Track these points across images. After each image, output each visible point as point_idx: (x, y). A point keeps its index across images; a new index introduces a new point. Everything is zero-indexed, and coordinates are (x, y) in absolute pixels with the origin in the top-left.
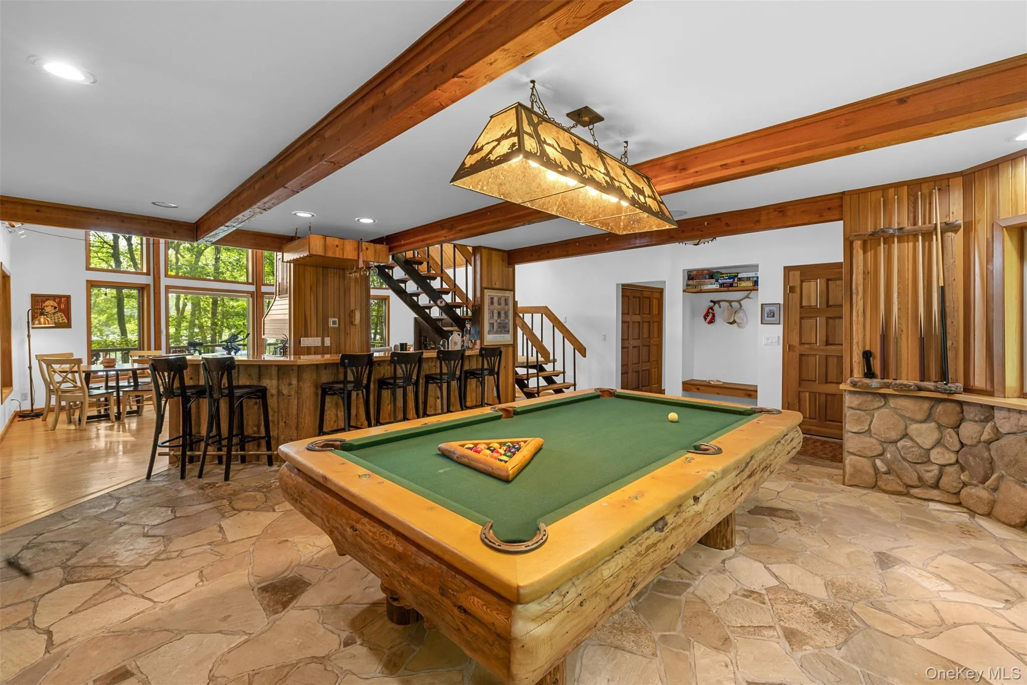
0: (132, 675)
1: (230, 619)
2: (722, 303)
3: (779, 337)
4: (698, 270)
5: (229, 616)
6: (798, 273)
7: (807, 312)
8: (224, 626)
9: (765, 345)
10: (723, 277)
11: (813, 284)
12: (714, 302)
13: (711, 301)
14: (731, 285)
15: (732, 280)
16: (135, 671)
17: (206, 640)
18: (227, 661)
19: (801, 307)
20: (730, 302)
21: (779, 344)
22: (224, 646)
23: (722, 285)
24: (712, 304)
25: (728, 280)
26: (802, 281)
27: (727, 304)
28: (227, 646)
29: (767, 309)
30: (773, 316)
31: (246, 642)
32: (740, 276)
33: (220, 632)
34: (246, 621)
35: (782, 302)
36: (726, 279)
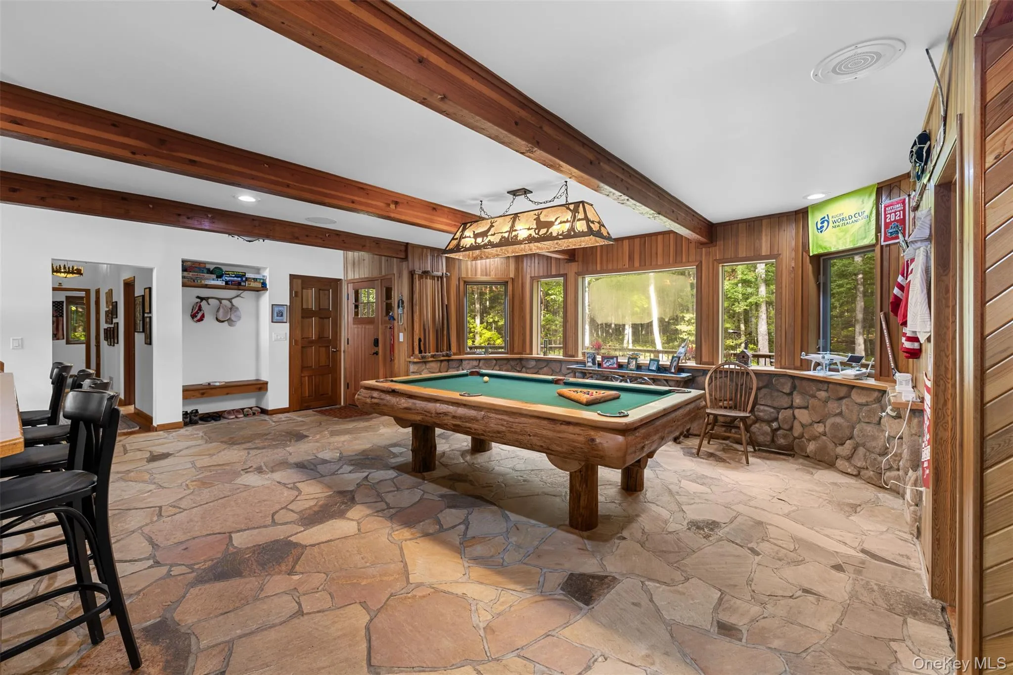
0: (718, 622)
1: (635, 601)
2: (210, 301)
3: (286, 333)
4: (194, 262)
5: (633, 604)
6: (300, 281)
7: (307, 314)
8: (645, 601)
9: (275, 341)
10: (229, 274)
11: (310, 291)
12: (202, 299)
13: (198, 297)
14: (239, 284)
15: (239, 279)
16: (715, 623)
17: (663, 603)
18: (671, 579)
19: (303, 309)
20: (220, 300)
21: (286, 340)
22: (661, 589)
23: (227, 283)
24: (199, 300)
25: (235, 279)
26: (303, 288)
27: (217, 302)
28: (659, 587)
29: (276, 309)
30: (282, 316)
31: (650, 580)
32: (248, 275)
33: (651, 600)
34: (631, 591)
35: (288, 304)
36: (234, 277)
